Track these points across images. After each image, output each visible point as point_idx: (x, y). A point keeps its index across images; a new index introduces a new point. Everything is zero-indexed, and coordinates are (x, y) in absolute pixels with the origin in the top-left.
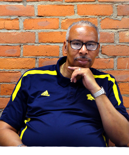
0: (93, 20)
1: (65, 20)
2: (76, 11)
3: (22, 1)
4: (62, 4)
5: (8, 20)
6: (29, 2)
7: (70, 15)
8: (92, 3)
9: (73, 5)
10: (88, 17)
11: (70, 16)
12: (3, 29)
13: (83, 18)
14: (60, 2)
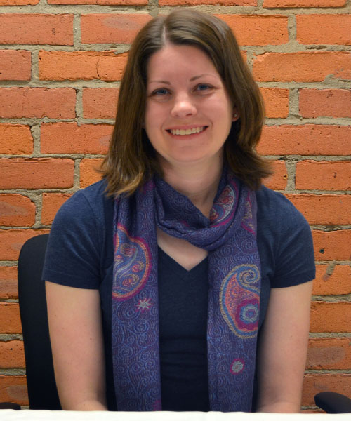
0: (340, 58)
1: (264, 56)
2: (293, 32)
3: (146, 5)
4: (256, 12)
5: (107, 54)
6: (165, 6)
7: (278, 42)
8: (337, 11)
9: (286, 17)
10: (325, 47)
11: (278, 47)
12: (94, 78)
13: (312, 50)
14: (249, 7)
